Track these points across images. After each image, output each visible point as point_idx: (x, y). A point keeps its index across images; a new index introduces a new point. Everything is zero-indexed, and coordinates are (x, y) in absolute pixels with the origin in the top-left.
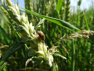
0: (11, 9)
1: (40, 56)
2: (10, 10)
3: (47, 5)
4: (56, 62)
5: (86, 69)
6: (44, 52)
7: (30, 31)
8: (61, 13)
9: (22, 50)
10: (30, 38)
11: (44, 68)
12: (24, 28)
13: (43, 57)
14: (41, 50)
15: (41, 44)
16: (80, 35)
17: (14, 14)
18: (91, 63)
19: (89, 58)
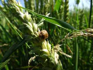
0: (15, 7)
1: (45, 55)
2: (13, 8)
3: (46, 3)
4: (60, 61)
5: (86, 68)
6: (49, 51)
7: (34, 29)
8: (60, 11)
9: (23, 48)
10: (34, 36)
11: (48, 67)
12: (28, 26)
13: (47, 55)
14: (45, 48)
15: (45, 42)
16: (85, 33)
17: (17, 11)
18: (91, 62)
19: (90, 57)
